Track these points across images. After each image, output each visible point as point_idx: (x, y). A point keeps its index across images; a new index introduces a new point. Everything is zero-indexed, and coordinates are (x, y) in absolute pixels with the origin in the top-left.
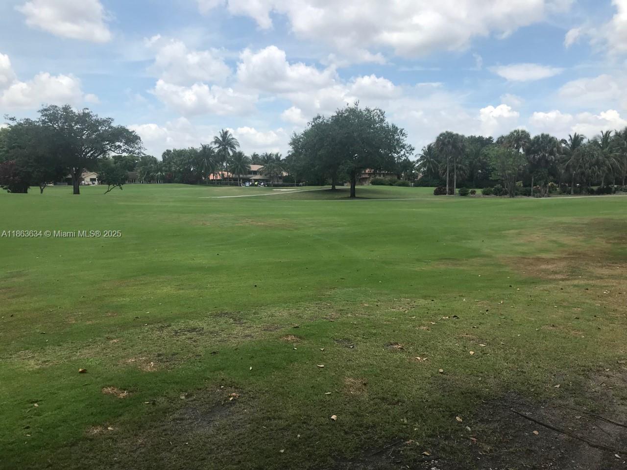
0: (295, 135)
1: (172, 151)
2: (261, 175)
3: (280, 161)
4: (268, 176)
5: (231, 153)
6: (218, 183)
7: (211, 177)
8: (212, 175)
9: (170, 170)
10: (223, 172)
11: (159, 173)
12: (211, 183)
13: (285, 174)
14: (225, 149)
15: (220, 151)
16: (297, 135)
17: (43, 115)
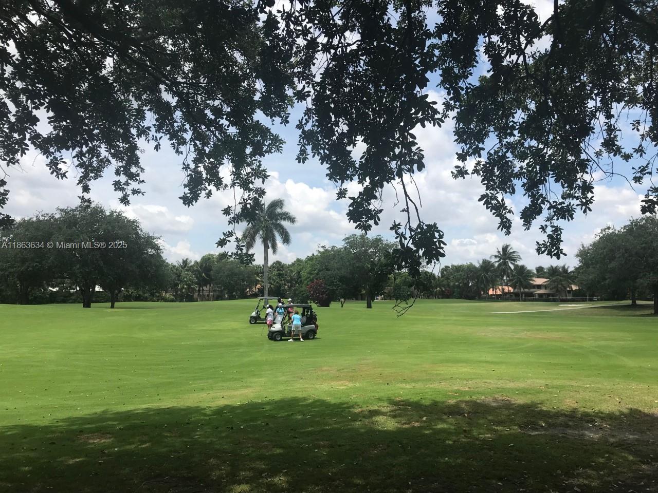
0: (583, 247)
1: (451, 267)
2: (546, 289)
3: (568, 273)
4: (554, 290)
5: (512, 267)
6: (498, 299)
7: (491, 292)
8: (491, 289)
9: (448, 285)
10: (503, 287)
11: (438, 289)
12: (491, 298)
13: (574, 288)
14: (505, 264)
15: (500, 265)
16: (585, 246)
17: (346, 243)
